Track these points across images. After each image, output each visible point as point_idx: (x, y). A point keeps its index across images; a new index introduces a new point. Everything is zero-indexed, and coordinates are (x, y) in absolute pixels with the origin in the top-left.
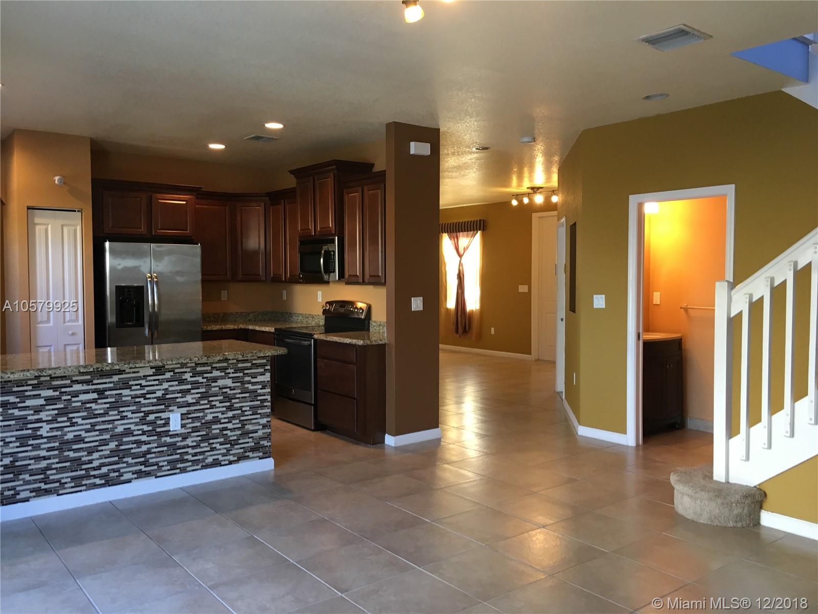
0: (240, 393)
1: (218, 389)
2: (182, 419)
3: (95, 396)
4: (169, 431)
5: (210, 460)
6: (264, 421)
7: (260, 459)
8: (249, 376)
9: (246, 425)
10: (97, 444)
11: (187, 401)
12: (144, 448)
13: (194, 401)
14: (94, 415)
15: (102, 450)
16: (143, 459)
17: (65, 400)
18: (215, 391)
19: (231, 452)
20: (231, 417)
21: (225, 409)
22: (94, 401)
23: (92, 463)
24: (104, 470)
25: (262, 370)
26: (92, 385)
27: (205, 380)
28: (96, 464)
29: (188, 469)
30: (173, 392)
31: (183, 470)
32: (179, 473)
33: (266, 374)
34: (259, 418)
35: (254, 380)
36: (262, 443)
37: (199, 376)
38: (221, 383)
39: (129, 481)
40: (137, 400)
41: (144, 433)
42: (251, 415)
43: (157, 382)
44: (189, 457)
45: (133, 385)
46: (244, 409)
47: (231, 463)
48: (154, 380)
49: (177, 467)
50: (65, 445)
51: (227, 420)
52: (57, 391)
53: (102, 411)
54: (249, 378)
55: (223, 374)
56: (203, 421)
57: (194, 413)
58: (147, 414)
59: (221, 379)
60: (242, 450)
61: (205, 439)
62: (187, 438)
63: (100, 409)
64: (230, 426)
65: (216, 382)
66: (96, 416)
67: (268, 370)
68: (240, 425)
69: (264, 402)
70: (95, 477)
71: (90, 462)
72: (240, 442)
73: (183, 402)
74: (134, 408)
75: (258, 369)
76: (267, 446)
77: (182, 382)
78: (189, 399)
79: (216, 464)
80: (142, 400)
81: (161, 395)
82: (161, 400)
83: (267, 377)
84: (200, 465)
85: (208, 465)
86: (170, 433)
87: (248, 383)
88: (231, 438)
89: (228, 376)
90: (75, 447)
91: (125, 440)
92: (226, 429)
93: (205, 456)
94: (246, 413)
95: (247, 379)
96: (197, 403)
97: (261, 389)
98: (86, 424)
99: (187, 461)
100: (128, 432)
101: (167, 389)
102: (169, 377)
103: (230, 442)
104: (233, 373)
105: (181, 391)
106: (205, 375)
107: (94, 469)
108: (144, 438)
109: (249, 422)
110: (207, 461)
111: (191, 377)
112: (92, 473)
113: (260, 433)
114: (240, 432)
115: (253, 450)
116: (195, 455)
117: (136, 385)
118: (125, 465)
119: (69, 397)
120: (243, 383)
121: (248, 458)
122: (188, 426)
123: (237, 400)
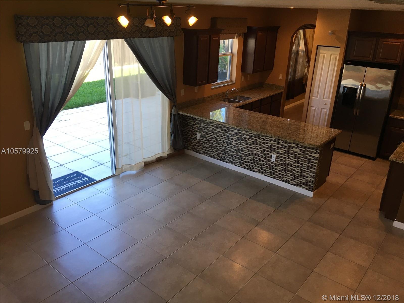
0: (302, 157)
1: (293, 152)
2: (276, 158)
3: (248, 137)
4: (271, 160)
5: (285, 179)
6: (312, 174)
7: (307, 190)
8: (308, 152)
9: (303, 172)
10: (247, 154)
11: (280, 152)
12: (262, 163)
13: (282, 153)
14: (248, 144)
15: (248, 157)
16: (261, 166)
17: (240, 135)
18: (291, 152)
19: (294, 180)
20: (297, 166)
21: (294, 161)
22: (248, 139)
24: (249, 164)
25: (315, 151)
26: (248, 133)
27: (288, 146)
29: (276, 178)
30: (275, 146)
31: (274, 178)
32: (272, 178)
33: (317, 154)
34: (310, 172)
35: (310, 154)
36: (309, 183)
37: (285, 143)
39: (256, 172)
40: (262, 144)
41: (262, 157)
42: (306, 169)
43: (269, 140)
44: (277, 174)
45: (261, 138)
46: (303, 165)
47: (293, 184)
49: (272, 175)
50: (238, 150)
51: (295, 166)
52: (238, 131)
53: (250, 144)
55: (296, 146)
56: (285, 163)
57: (281, 158)
58: (264, 150)
59: (295, 148)
60: (299, 182)
61: (285, 170)
62: (277, 166)
63: (250, 142)
64: (296, 169)
65: (293, 149)
67: (319, 152)
68: (300, 171)
69: (313, 166)
70: (246, 165)
71: (245, 159)
72: (299, 178)
73: (278, 151)
74: (260, 146)
75: (313, 150)
76: (312, 186)
77: (278, 143)
79: (287, 182)
81: (270, 145)
82: (270, 147)
84: (281, 179)
85: (284, 181)
86: (272, 162)
87: (307, 155)
88: (295, 175)
89: (298, 148)
90: (241, 152)
91: (256, 157)
92: (294, 170)
93: (283, 177)
94: (304, 167)
97: (313, 160)
98: (245, 146)
100: (257, 154)
101: (272, 144)
102: (274, 139)
104: (301, 147)
105: (277, 147)
106: (288, 144)
108: (262, 159)
109: (305, 172)
111: (282, 143)
112: (245, 163)
113: (309, 179)
114: (300, 174)
115: (304, 184)
116: (280, 174)
118: (255, 165)
120: (305, 154)
121: (301, 186)
122: (278, 162)
123: (301, 160)
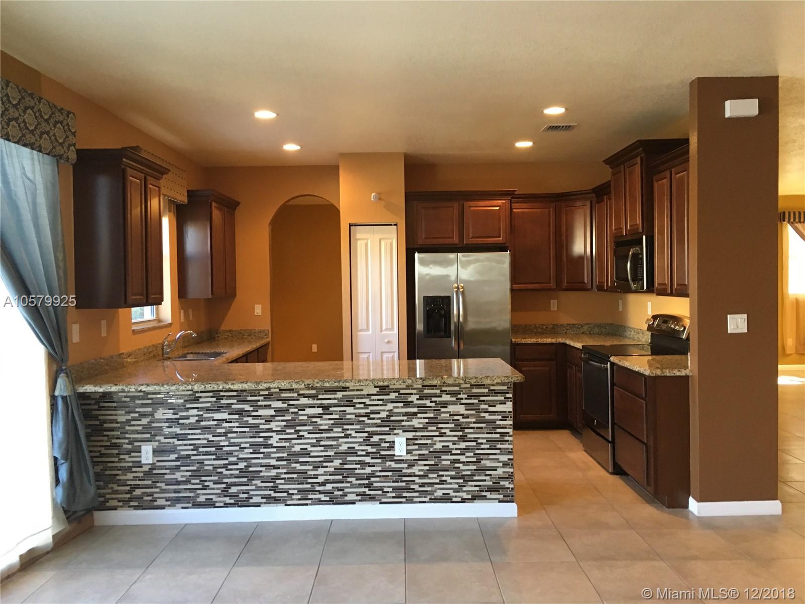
0: (474, 423)
1: (448, 415)
2: (407, 445)
3: (320, 411)
4: (394, 455)
5: (439, 493)
6: (504, 458)
7: (500, 502)
8: (486, 404)
9: (482, 459)
10: (322, 459)
11: (414, 426)
12: (368, 470)
13: (421, 426)
14: (319, 430)
15: (327, 467)
16: (366, 482)
17: (292, 413)
18: (445, 417)
19: (464, 489)
20: (464, 449)
21: (456, 439)
22: (320, 416)
23: (317, 478)
24: (329, 487)
25: (502, 398)
26: (318, 399)
27: (433, 404)
28: (321, 479)
29: (415, 500)
30: (398, 414)
31: (410, 501)
32: (405, 503)
33: (507, 403)
34: (499, 454)
35: (491, 409)
36: (502, 483)
37: (426, 399)
38: (451, 408)
39: (353, 503)
40: (361, 419)
41: (368, 454)
42: (488, 449)
43: (381, 402)
44: (416, 487)
45: (356, 403)
46: (479, 441)
47: (463, 501)
48: (378, 400)
49: (402, 495)
50: (293, 457)
51: (458, 452)
52: (285, 403)
53: (326, 427)
54: (486, 407)
55: (454, 399)
56: (431, 450)
57: (421, 439)
58: (371, 435)
59: (452, 404)
60: (477, 488)
61: (434, 469)
62: (414, 466)
63: (325, 425)
64: (463, 458)
65: (446, 407)
66: (321, 431)
67: (510, 398)
68: (474, 460)
69: (504, 436)
70: (320, 492)
71: (316, 477)
72: (475, 478)
73: (408, 426)
74: (358, 427)
75: (497, 396)
76: (509, 488)
77: (407, 404)
78: (416, 423)
79: (446, 499)
80: (365, 419)
81: (385, 416)
82: (386, 421)
83: (508, 407)
84: (429, 497)
85: (437, 499)
86: (396, 458)
87: (485, 412)
88: (464, 473)
89: (460, 401)
90: (301, 460)
91: (349, 459)
92: (458, 461)
93: (433, 489)
94: (483, 446)
95: (483, 406)
96: (424, 429)
97: (500, 420)
98: (312, 438)
99: (414, 491)
100: (352, 452)
101: (391, 410)
102: (394, 398)
103: (463, 477)
104: (466, 399)
105: (406, 414)
106: (434, 399)
107: (320, 484)
108: (368, 460)
109: (486, 457)
110: (436, 494)
111: (417, 399)
112: (318, 488)
113: (500, 472)
114: (475, 467)
115: (491, 490)
116: (423, 485)
117: (360, 403)
118: (349, 485)
119: (296, 410)
120: (478, 411)
121: (484, 498)
122: (414, 452)
123: (471, 430)
